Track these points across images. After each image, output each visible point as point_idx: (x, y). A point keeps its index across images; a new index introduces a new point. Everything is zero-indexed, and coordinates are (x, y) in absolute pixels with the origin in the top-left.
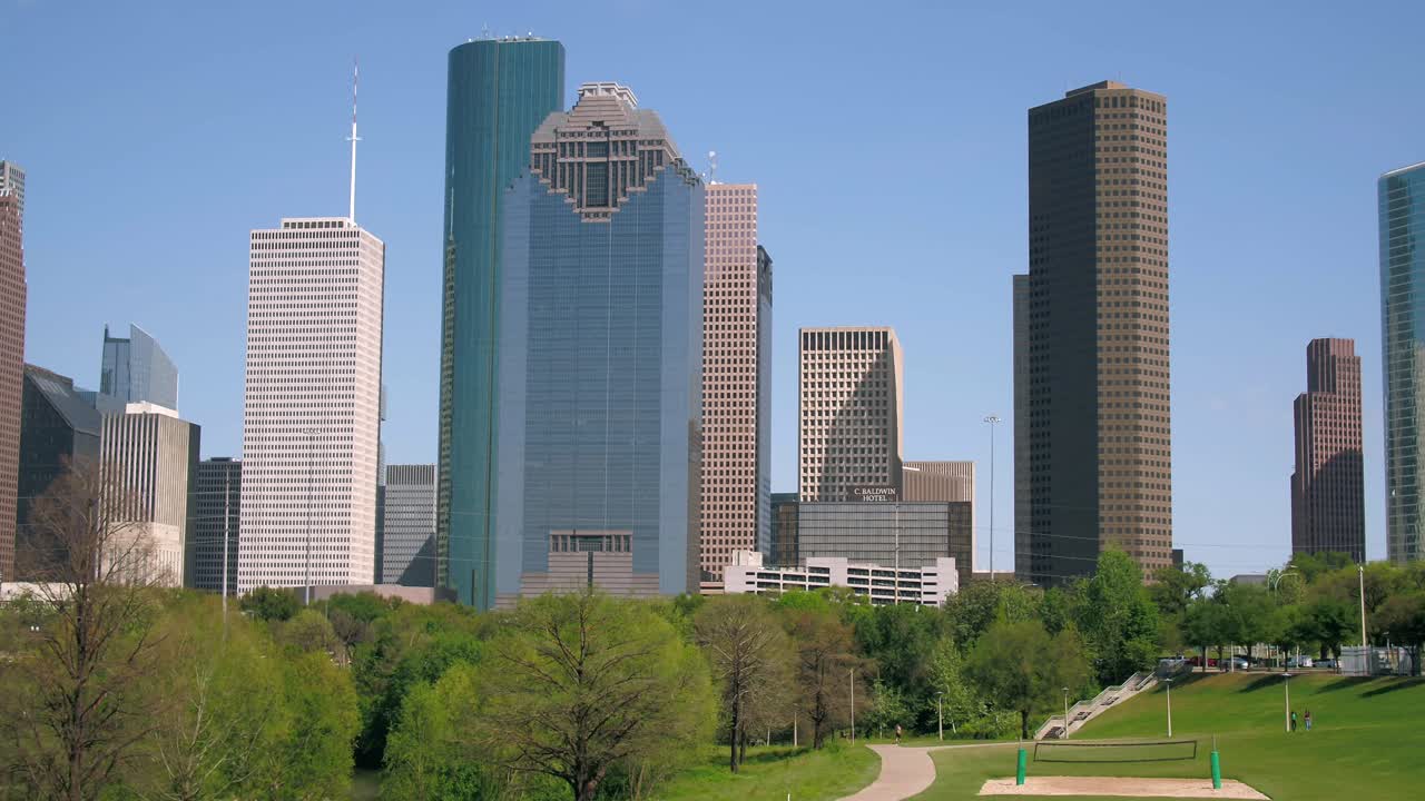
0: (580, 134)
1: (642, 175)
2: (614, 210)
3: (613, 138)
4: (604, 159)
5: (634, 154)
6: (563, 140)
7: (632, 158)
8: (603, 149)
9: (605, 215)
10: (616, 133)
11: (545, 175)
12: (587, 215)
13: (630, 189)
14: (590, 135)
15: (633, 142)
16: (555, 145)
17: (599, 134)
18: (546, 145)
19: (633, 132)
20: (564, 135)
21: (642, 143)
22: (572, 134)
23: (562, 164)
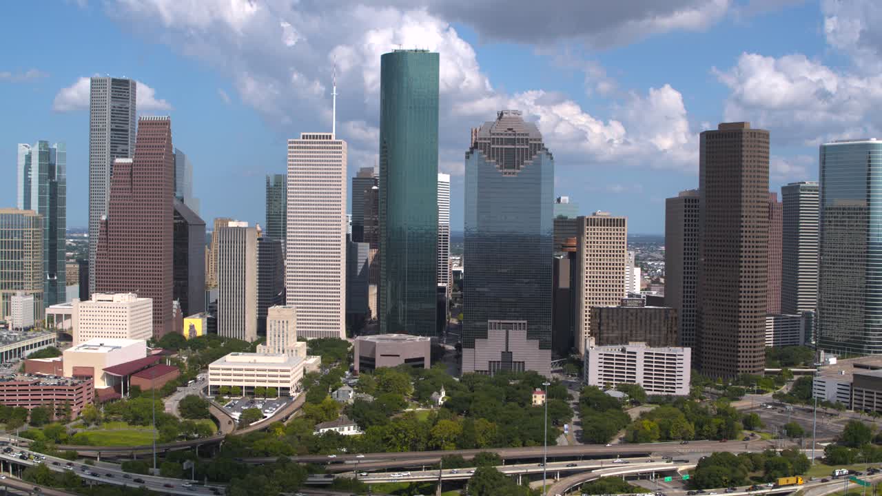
0: (502, 134)
1: (531, 155)
2: (518, 171)
3: (517, 137)
4: (513, 147)
5: (527, 145)
6: (493, 137)
7: (526, 147)
8: (513, 141)
9: (514, 173)
10: (519, 134)
11: (484, 153)
12: (505, 173)
13: (525, 162)
14: (506, 135)
15: (527, 139)
16: (489, 139)
17: (510, 135)
18: (485, 139)
19: (527, 135)
20: (494, 134)
21: (531, 140)
22: (498, 134)
23: (493, 148)
